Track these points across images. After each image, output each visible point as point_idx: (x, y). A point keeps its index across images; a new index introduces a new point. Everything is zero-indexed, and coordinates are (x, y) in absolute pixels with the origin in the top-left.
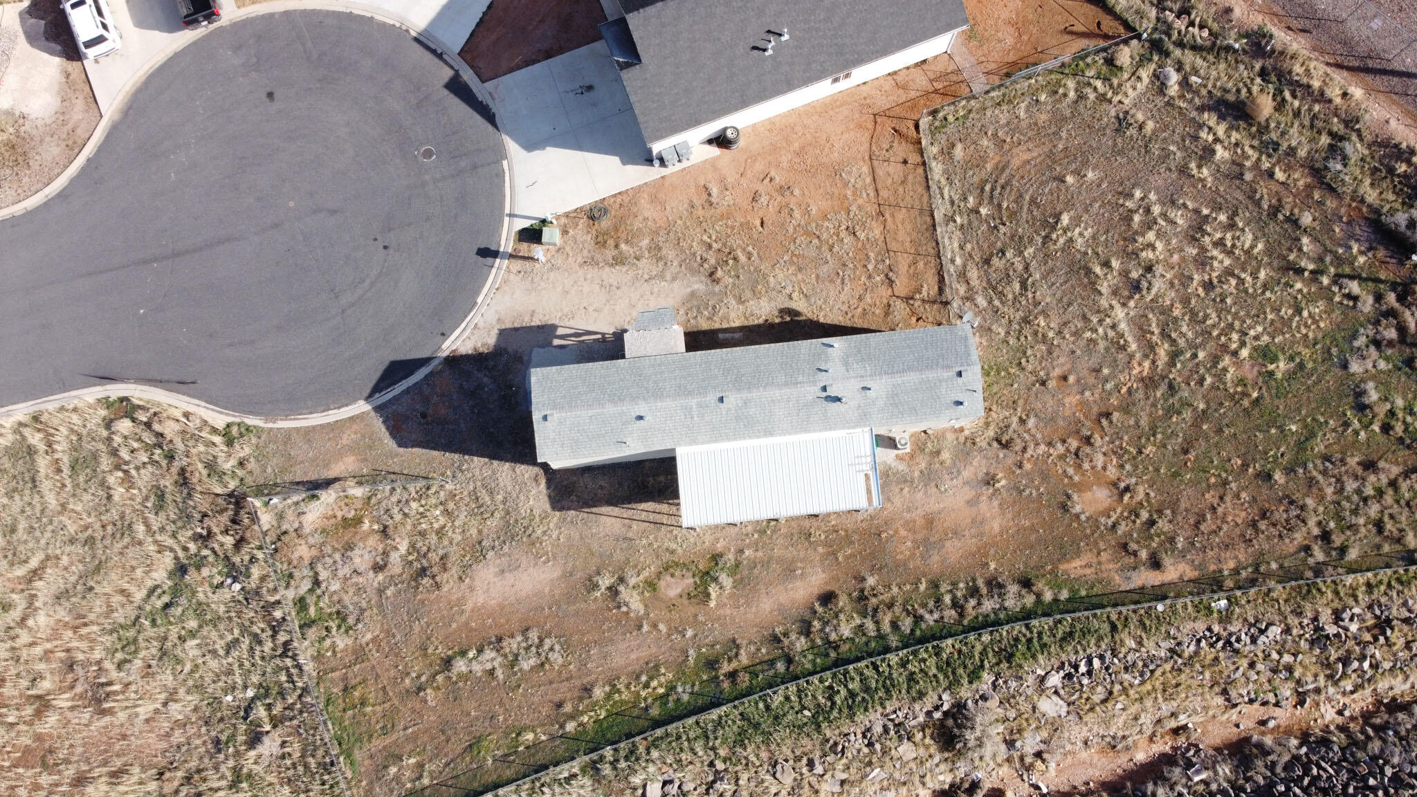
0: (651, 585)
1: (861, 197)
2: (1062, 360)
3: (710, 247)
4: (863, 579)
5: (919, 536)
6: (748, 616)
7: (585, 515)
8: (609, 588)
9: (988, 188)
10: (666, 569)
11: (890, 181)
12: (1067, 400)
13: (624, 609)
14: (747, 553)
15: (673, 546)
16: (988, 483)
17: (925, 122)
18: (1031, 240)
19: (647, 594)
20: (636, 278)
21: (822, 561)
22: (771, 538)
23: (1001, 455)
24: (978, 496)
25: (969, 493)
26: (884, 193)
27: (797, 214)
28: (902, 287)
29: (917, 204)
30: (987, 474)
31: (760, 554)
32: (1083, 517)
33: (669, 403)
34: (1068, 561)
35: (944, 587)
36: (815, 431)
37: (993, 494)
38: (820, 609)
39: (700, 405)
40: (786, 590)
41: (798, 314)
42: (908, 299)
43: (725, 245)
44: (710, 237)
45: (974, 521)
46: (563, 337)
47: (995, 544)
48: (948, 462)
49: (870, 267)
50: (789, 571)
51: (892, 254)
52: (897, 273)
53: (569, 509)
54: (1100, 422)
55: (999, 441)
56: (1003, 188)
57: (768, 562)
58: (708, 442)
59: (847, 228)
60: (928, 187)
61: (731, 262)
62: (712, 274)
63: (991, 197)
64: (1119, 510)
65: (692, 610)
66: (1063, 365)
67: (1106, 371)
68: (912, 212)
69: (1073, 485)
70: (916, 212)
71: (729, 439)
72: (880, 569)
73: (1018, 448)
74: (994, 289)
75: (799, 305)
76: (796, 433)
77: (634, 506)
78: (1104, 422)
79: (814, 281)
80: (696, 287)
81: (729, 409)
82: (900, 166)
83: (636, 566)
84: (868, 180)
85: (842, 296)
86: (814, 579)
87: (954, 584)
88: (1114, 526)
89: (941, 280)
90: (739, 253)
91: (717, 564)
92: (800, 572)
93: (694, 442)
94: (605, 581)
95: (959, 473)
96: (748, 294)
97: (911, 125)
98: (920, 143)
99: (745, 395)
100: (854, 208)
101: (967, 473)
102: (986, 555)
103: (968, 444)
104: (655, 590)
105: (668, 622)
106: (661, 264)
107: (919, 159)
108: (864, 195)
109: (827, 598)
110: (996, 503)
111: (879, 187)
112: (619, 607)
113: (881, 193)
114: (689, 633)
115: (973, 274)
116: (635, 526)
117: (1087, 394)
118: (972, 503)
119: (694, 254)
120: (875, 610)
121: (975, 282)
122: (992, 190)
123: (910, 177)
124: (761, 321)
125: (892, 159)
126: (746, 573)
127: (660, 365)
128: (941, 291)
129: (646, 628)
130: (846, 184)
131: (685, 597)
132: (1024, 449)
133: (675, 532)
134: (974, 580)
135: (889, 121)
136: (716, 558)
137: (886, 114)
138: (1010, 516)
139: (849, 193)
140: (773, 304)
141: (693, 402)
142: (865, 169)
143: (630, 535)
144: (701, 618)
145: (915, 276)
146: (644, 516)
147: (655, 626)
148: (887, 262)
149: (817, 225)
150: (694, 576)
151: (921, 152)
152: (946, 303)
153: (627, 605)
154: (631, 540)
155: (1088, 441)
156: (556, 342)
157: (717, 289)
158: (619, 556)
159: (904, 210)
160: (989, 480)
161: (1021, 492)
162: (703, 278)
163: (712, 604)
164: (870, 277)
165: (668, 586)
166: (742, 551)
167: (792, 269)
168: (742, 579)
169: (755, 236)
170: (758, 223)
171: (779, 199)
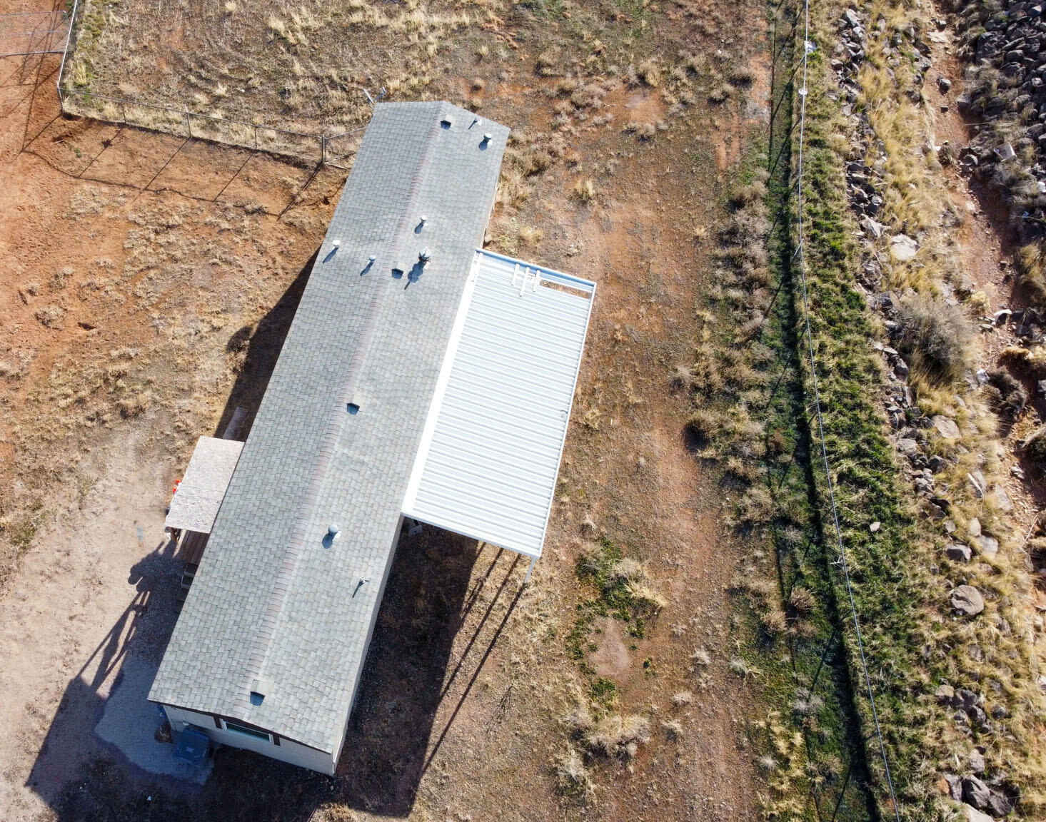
0: (600, 689)
1: (123, 204)
2: (451, 84)
3: (81, 401)
4: (678, 383)
5: (633, 296)
6: (694, 556)
7: (438, 757)
8: (587, 761)
9: (193, 79)
10: (579, 655)
11: (121, 168)
12: (504, 96)
13: (632, 749)
14: (589, 520)
15: (542, 629)
16: (584, 203)
17: (68, 107)
18: (284, 63)
19: (615, 701)
20: (67, 520)
21: (634, 427)
22: (575, 482)
23: (551, 178)
24: (597, 217)
25: (590, 228)
26: (134, 179)
27: (100, 280)
28: (273, 204)
29: (169, 150)
30: (571, 199)
31: (596, 505)
32: (664, 127)
33: (324, 483)
34: (718, 158)
35: (717, 292)
36: (453, 315)
37: (601, 203)
38: (709, 453)
39: (348, 443)
40: (664, 488)
41: (246, 331)
42: (293, 201)
43: (89, 382)
44: (67, 396)
45: (632, 233)
46: (101, 675)
47: (671, 222)
48: (540, 233)
49: (225, 225)
50: (638, 474)
51: (221, 198)
52: (249, 202)
53: (416, 783)
54: (545, 76)
55: (532, 173)
56: (202, 67)
57: (613, 497)
58: (412, 460)
59: (157, 233)
60: (156, 132)
61: (120, 383)
62: (125, 414)
63: (207, 80)
64: (665, 92)
65: (661, 639)
66: (457, 85)
67: (484, 50)
68: (177, 158)
69: (617, 123)
70: (180, 156)
71: (419, 430)
72: (669, 358)
73: (548, 157)
74: (326, 114)
75: (234, 324)
76: (446, 339)
77: (451, 668)
78: (547, 71)
79: (209, 295)
80: (131, 442)
81: (373, 406)
82: (109, 151)
83: (558, 702)
84: (105, 189)
85: (247, 270)
86: (658, 446)
87: (715, 281)
88: (684, 103)
89: (286, 160)
90: (112, 368)
91: (595, 573)
92: (642, 461)
93: (402, 480)
94: (573, 765)
95: (559, 227)
96: (183, 380)
97: (60, 121)
98: (92, 120)
99: (359, 373)
100: (133, 216)
101: (562, 219)
102: (684, 236)
103: (522, 205)
104: (610, 686)
105: (674, 685)
106: (65, 477)
107: (113, 129)
108: (122, 199)
109: (695, 436)
110: (614, 204)
111: (122, 180)
112: (625, 757)
113: (131, 181)
114: (703, 655)
115: (296, 127)
116: (486, 677)
117: (504, 75)
118: (605, 228)
119: (79, 426)
120: (730, 382)
121: (308, 129)
122: (199, 77)
123: (130, 145)
124: (232, 378)
125: (93, 156)
126: (620, 535)
127: (249, 482)
128: (300, 165)
129: (676, 725)
130: (95, 213)
131: (636, 642)
132: (553, 153)
133: (519, 617)
134: (717, 258)
135: (41, 139)
136: (583, 569)
137: (29, 139)
138: (636, 195)
139: (108, 214)
140: (215, 353)
141: (337, 448)
142: (87, 187)
143: (499, 693)
144: (680, 629)
145: (265, 186)
146: (473, 658)
147: (676, 708)
148: (229, 205)
149: (132, 264)
150: (603, 615)
151: (105, 123)
152: (321, 166)
153: (624, 742)
154: (508, 694)
155: (565, 93)
156: (104, 690)
157: (151, 415)
158: (531, 727)
159: (170, 166)
160: (582, 200)
161: (608, 173)
162: (124, 428)
163: (661, 601)
164: (239, 232)
165: (609, 662)
166: (584, 529)
167: (177, 314)
168: (629, 544)
169: (100, 341)
170: (82, 332)
171: (64, 294)
